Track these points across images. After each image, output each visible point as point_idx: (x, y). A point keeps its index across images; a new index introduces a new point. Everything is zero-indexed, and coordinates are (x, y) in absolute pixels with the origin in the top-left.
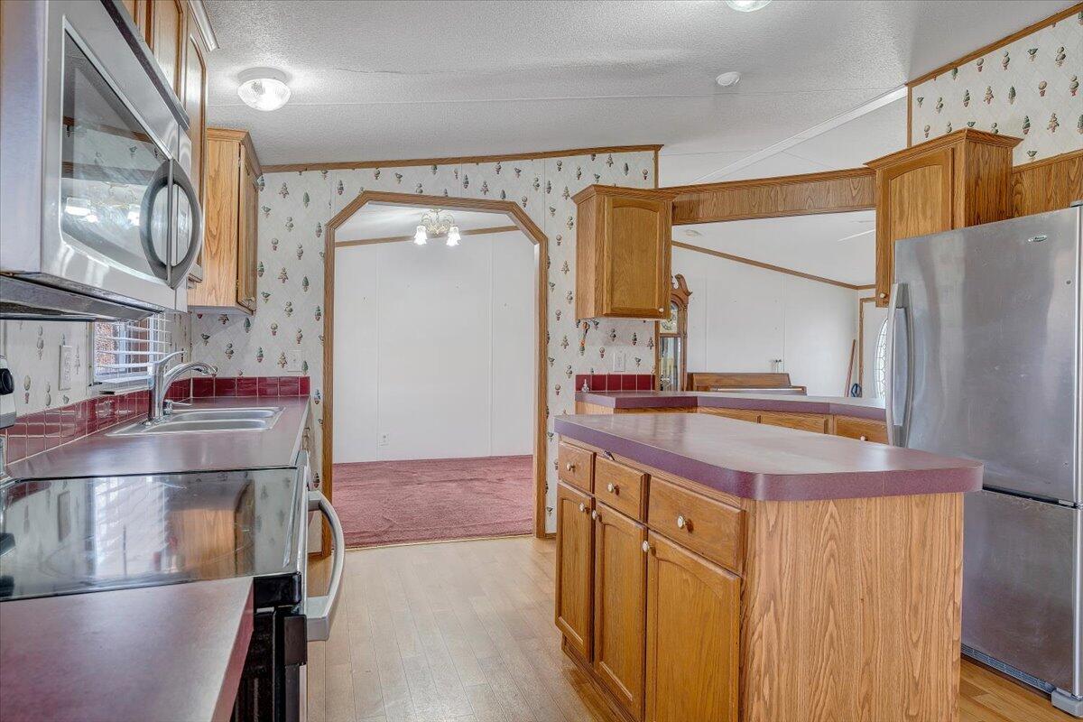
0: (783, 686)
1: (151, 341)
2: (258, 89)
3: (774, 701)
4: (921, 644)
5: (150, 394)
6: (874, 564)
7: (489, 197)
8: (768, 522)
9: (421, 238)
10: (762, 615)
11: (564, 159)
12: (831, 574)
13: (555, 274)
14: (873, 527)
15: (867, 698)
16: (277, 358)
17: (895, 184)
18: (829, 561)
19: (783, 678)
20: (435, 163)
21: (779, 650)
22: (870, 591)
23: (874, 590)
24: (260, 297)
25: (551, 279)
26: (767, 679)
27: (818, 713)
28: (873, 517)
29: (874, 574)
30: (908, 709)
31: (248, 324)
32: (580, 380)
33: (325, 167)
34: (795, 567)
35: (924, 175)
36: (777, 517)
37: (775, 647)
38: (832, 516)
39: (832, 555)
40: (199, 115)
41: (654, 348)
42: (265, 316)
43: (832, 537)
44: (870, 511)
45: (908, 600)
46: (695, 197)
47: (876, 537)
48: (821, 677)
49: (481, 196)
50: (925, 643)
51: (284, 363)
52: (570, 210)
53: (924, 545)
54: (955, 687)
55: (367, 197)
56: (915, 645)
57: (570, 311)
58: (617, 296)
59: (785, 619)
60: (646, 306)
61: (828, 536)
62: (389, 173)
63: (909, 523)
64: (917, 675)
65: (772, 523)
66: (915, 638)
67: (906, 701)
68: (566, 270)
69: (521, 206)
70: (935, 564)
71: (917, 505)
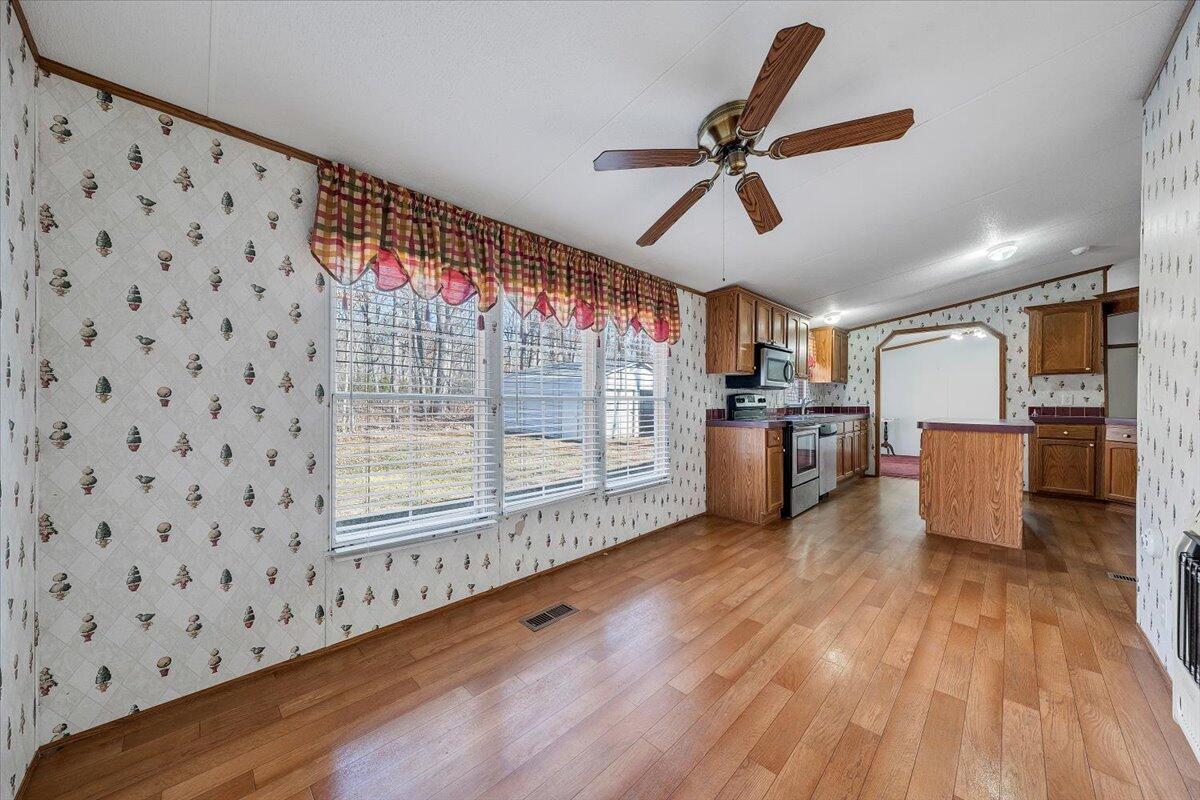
4: (1000, 480)
6: (975, 453)
7: (964, 321)
11: (1018, 293)
13: (1010, 354)
14: (974, 442)
16: (856, 399)
18: (953, 449)
20: (930, 312)
22: (973, 460)
23: (975, 460)
24: (849, 378)
25: (1008, 357)
27: (949, 490)
29: (975, 456)
30: (993, 499)
31: (845, 388)
32: (1031, 409)
33: (875, 325)
34: (939, 448)
37: (931, 469)
38: (955, 436)
39: (955, 447)
41: (1103, 391)
42: (851, 384)
43: (955, 442)
45: (992, 466)
47: (976, 444)
49: (959, 322)
51: (859, 402)
53: (1001, 450)
55: (895, 333)
56: (997, 480)
57: (1024, 373)
58: (1047, 363)
61: (953, 441)
62: (907, 321)
63: (993, 442)
67: (992, 496)
68: (1020, 352)
69: (986, 322)
70: (1007, 457)
71: (997, 437)
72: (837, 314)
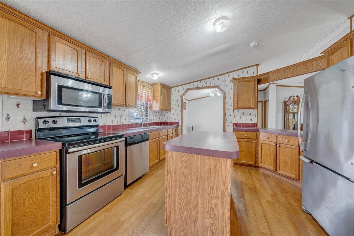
0: (173, 193)
1: (148, 116)
2: (153, 77)
3: (170, 195)
4: (214, 199)
5: (141, 123)
6: (198, 172)
7: (212, 85)
8: (169, 155)
9: (213, 95)
10: (167, 175)
11: (229, 74)
12: (185, 171)
13: (227, 100)
14: (198, 162)
15: (196, 206)
17: (332, 57)
18: (185, 168)
19: (173, 191)
20: (200, 80)
21: (172, 184)
22: (197, 179)
23: (198, 179)
24: (172, 109)
25: (226, 101)
26: (169, 190)
27: (182, 203)
28: (198, 160)
29: (198, 175)
30: (210, 214)
31: (170, 113)
32: (234, 124)
33: (181, 85)
34: (176, 166)
35: (341, 52)
36: (171, 154)
37: (171, 184)
38: (186, 157)
39: (186, 166)
40: (135, 84)
41: (256, 117)
42: (172, 112)
43: (186, 162)
44: (197, 158)
45: (210, 185)
46: (267, 76)
47: (199, 165)
48: (183, 195)
49: (210, 85)
50: (216, 199)
51: (175, 119)
52: (231, 85)
53: (216, 171)
54: (228, 216)
55: (188, 89)
56: (213, 198)
57: (231, 108)
58: (239, 104)
59: (173, 177)
60: (248, 106)
61: (185, 161)
62: (192, 84)
63: (210, 164)
64: (213, 206)
65: (170, 155)
66: (212, 196)
67: (209, 212)
68: (230, 99)
69: (219, 86)
71: (213, 159)
72: (158, 74)
